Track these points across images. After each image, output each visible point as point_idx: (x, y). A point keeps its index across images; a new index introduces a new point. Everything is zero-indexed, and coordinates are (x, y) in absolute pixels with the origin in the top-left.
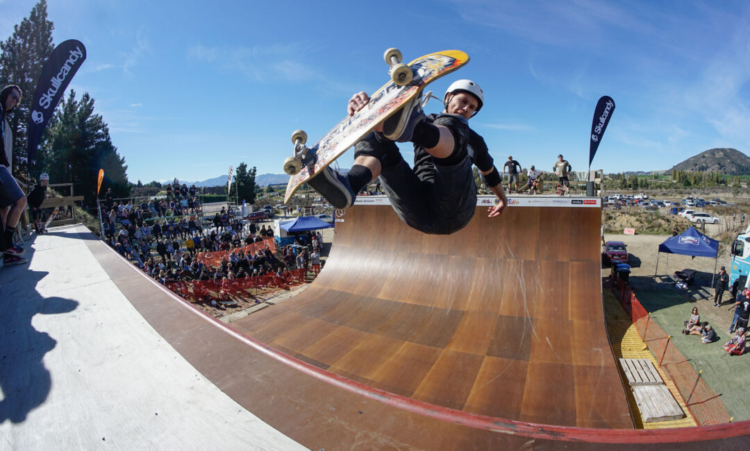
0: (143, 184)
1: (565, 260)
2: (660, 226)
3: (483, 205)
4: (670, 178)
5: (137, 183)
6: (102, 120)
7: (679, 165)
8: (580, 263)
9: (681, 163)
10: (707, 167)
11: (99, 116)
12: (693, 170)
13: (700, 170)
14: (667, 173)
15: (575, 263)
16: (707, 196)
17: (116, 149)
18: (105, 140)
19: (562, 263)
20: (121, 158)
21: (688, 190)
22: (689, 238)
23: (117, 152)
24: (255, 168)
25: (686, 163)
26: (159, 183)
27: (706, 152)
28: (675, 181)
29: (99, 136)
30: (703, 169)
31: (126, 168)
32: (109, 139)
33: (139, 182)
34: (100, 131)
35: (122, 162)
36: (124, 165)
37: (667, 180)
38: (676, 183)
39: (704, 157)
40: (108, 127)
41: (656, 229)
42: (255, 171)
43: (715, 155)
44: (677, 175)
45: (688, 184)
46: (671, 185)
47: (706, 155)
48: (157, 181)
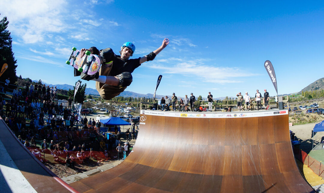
0: (22, 78)
4: (301, 96)
5: (19, 76)
6: (10, 35)
7: (304, 88)
9: (306, 88)
10: (319, 88)
11: (9, 32)
12: (312, 90)
13: (315, 90)
14: (299, 94)
17: (13, 54)
18: (9, 47)
20: (15, 60)
21: (311, 100)
23: (14, 56)
24: (86, 84)
25: (308, 87)
26: (31, 80)
27: (318, 80)
28: (304, 97)
29: (6, 43)
30: (316, 89)
31: (16, 66)
32: (11, 47)
33: (21, 76)
34: (7, 41)
35: (15, 62)
36: (16, 64)
37: (299, 97)
38: (304, 98)
39: (317, 83)
40: (12, 40)
42: (86, 86)
43: (322, 81)
44: (304, 94)
45: (310, 97)
46: (302, 99)
47: (318, 82)
48: (30, 79)
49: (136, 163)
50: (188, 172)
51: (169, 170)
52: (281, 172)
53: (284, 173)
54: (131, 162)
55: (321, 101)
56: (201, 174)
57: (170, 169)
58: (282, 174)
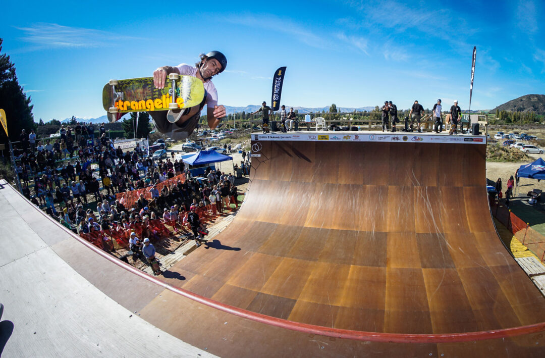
0: (45, 123)
1: (459, 185)
2: (501, 155)
3: (393, 141)
4: (494, 116)
5: (39, 122)
6: (10, 60)
7: (501, 106)
8: (471, 187)
9: (503, 105)
10: (524, 108)
11: (7, 56)
12: (512, 110)
13: (518, 111)
14: (492, 112)
15: (467, 187)
16: (527, 131)
17: (22, 89)
18: (12, 80)
19: (458, 188)
20: (27, 98)
21: (510, 126)
22: (540, 166)
23: (24, 92)
25: (507, 105)
26: (58, 121)
27: (524, 97)
28: (498, 119)
29: (5, 76)
30: (521, 109)
31: (32, 107)
32: (16, 79)
33: (41, 120)
34: (7, 71)
35: (29, 101)
36: (30, 105)
37: (492, 118)
38: (499, 120)
39: (522, 100)
40: (15, 66)
41: (498, 158)
43: (530, 99)
44: (500, 114)
45: (509, 121)
46: (496, 122)
47: (524, 99)
48: (57, 120)
49: (253, 220)
50: (336, 228)
51: (305, 226)
52: (471, 232)
53: (476, 233)
54: (245, 220)
55: (526, 130)
56: (355, 230)
57: (307, 224)
58: (473, 234)
